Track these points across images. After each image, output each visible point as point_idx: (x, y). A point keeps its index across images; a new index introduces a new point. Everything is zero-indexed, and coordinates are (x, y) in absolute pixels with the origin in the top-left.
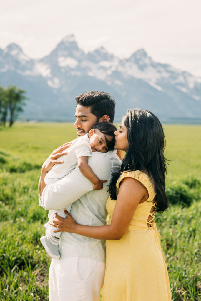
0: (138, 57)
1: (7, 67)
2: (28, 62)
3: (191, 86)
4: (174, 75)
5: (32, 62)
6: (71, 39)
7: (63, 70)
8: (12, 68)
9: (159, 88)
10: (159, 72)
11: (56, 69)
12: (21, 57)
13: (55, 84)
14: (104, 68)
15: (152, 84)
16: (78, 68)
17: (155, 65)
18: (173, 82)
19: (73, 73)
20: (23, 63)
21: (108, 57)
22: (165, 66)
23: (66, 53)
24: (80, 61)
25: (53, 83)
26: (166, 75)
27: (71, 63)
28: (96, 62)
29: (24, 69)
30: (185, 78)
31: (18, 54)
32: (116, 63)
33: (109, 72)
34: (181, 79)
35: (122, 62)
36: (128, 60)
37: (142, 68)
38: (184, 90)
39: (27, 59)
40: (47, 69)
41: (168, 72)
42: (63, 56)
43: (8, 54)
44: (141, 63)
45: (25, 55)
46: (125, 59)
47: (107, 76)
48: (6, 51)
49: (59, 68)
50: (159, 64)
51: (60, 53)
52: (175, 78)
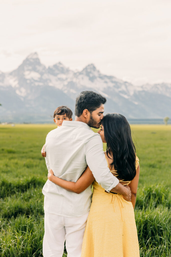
0: (89, 70)
3: (132, 93)
4: (117, 84)
5: (3, 75)
6: (35, 57)
7: (28, 82)
10: (106, 82)
11: (22, 81)
13: (22, 92)
14: (61, 80)
15: (100, 92)
16: (41, 80)
17: (102, 77)
18: (117, 90)
19: (37, 84)
21: (64, 70)
22: (110, 78)
23: (30, 68)
24: (42, 74)
25: (21, 92)
26: (111, 85)
27: (35, 75)
28: (55, 75)
30: (126, 87)
32: (71, 75)
33: (66, 83)
34: (123, 88)
35: (76, 75)
36: (81, 73)
37: (92, 79)
38: (126, 97)
40: (15, 81)
41: (112, 82)
42: (28, 70)
44: (91, 75)
46: (78, 72)
47: (64, 86)
49: (26, 80)
50: (106, 76)
51: (26, 68)
52: (118, 87)
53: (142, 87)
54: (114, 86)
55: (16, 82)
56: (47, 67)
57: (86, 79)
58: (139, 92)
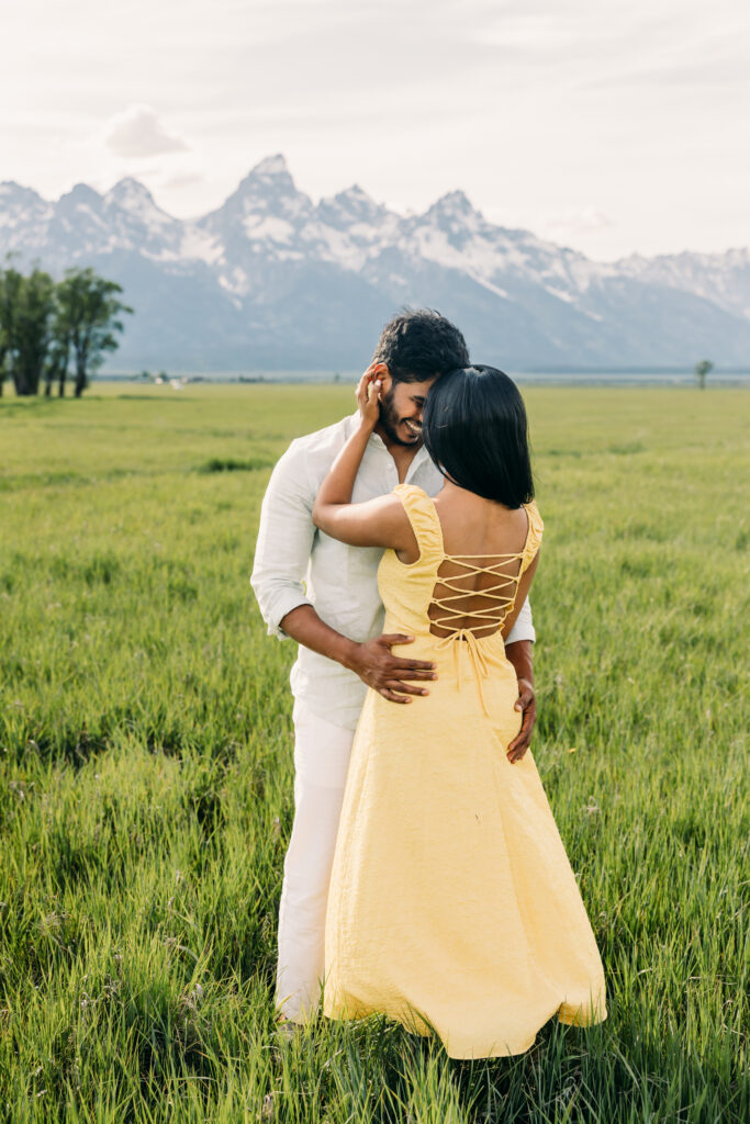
0: (448, 212)
1: (113, 240)
2: (166, 227)
3: (583, 285)
4: (537, 256)
5: (176, 227)
6: (276, 168)
7: (257, 248)
8: (128, 244)
9: (502, 293)
10: (502, 250)
11: (237, 244)
12: (149, 216)
13: (235, 284)
14: (361, 242)
15: (482, 281)
16: (296, 243)
17: (489, 233)
18: (536, 276)
19: (283, 255)
20: (155, 229)
21: (370, 213)
22: (517, 235)
23: (263, 204)
24: (299, 224)
25: (234, 281)
26: (518, 258)
27: (279, 229)
28: (341, 227)
29: (157, 245)
30: (566, 266)
31: (141, 207)
32: (389, 228)
33: (374, 252)
34: (557, 268)
35: (407, 226)
36: (421, 221)
37: (458, 241)
38: (565, 296)
39: (166, 220)
40: (214, 246)
41: (523, 249)
42: (255, 211)
43: (115, 208)
44: (455, 228)
45: (159, 210)
46: (415, 218)
47: (369, 260)
48: (109, 200)
49: (249, 243)
50: (501, 230)
51: (248, 206)
52: (541, 267)
53: (617, 265)
54: (528, 263)
55: (220, 250)
56: (316, 202)
57: (440, 239)
58: (608, 280)
